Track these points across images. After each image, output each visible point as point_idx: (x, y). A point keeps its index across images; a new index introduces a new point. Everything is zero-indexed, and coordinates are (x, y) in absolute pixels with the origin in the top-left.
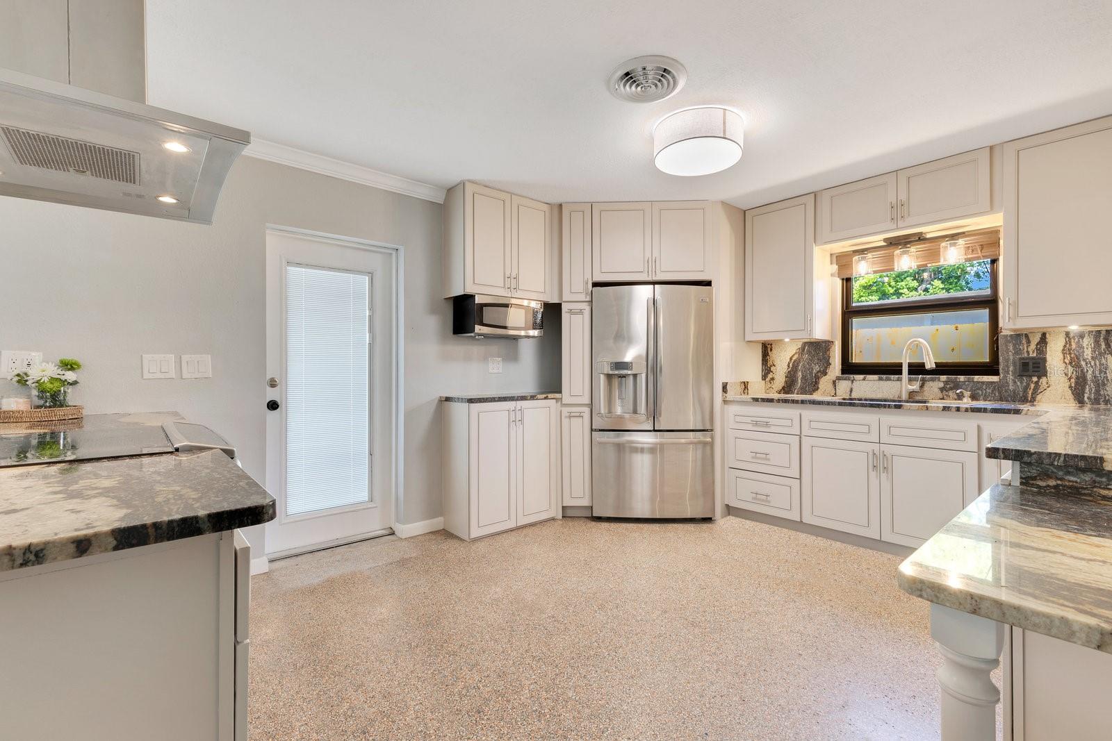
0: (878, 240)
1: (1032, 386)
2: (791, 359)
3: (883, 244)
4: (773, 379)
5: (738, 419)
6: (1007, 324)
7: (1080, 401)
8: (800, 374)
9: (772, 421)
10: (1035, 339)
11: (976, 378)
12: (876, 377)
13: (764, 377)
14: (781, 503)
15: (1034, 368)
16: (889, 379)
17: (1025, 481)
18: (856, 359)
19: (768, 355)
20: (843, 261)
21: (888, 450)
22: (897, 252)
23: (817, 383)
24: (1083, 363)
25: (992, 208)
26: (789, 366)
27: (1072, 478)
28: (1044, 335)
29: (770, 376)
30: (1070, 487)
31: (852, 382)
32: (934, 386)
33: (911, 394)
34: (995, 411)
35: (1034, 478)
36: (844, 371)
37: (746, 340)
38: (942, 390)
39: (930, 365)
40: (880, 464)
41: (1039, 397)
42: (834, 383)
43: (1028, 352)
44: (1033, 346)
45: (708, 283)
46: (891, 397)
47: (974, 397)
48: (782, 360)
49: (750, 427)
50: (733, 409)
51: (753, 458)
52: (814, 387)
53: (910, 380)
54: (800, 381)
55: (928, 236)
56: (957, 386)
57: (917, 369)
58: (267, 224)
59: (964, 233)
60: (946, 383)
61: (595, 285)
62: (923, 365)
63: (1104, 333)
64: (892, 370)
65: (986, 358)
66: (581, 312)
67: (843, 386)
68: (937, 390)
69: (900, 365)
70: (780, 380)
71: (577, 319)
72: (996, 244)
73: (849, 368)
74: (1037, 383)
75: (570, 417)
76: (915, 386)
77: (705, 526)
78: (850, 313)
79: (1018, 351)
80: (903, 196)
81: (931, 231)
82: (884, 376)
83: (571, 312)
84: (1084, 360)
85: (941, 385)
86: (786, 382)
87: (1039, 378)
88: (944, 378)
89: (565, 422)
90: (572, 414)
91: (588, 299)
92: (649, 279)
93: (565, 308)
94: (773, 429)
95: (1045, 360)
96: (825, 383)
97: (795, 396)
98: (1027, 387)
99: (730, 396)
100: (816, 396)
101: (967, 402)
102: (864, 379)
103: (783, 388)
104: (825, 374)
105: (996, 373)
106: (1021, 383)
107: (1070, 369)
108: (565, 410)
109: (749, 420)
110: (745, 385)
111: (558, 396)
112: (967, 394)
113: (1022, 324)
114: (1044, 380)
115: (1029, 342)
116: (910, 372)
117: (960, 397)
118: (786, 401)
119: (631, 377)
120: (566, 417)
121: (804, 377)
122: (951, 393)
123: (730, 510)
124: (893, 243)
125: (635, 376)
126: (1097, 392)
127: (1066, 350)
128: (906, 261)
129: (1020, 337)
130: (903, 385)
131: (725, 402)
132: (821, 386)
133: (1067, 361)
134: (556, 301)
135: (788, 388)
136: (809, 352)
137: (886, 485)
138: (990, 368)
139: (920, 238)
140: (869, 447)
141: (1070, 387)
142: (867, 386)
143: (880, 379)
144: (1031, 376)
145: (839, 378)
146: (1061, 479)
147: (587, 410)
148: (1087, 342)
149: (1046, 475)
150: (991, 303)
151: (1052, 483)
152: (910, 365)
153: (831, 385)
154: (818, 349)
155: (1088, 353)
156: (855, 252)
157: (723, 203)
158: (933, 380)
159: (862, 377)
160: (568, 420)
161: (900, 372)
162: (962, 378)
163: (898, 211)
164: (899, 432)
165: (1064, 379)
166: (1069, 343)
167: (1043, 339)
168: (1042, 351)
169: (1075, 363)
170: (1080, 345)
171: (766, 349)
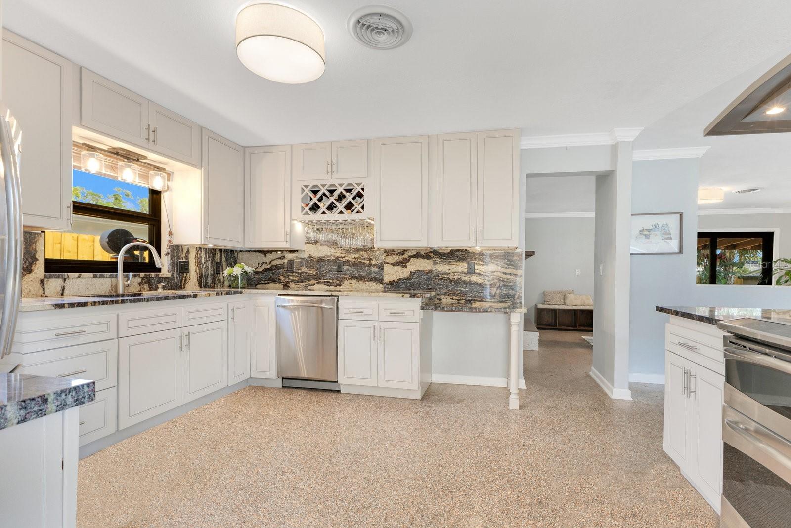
1: (184, 279)
7: (201, 286)
10: (185, 251)
11: (160, 274)
12: (91, 275)
15: (183, 268)
16: (102, 276)
24: (201, 266)
28: (188, 249)
31: (65, 280)
32: (136, 280)
33: (125, 289)
36: (48, 270)
38: (140, 284)
41: (186, 286)
42: (42, 282)
43: (182, 258)
44: (184, 255)
46: (103, 293)
53: (124, 276)
56: (149, 280)
60: (142, 278)
63: (207, 250)
67: (53, 284)
68: (137, 285)
73: (56, 266)
74: (186, 277)
76: (128, 282)
79: (178, 258)
82: (98, 274)
84: (202, 264)
85: (140, 280)
87: (186, 274)
88: (142, 275)
95: (188, 263)
96: (29, 282)
98: (181, 279)
102: (79, 277)
104: (30, 271)
106: (180, 277)
107: (197, 269)
114: (188, 275)
115: (182, 252)
122: (145, 286)
126: (206, 281)
127: (196, 258)
129: (180, 248)
130: (120, 281)
133: (196, 264)
141: (197, 279)
142: (80, 284)
143: (95, 276)
144: (183, 273)
145: (46, 277)
148: (203, 253)
150: (150, 219)
153: (37, 285)
155: (203, 260)
158: (135, 276)
159: (77, 274)
161: (116, 270)
162: (153, 275)
164: (191, 315)
165: (195, 274)
166: (197, 254)
167: (188, 252)
168: (187, 258)
169: (199, 265)
170: (201, 257)
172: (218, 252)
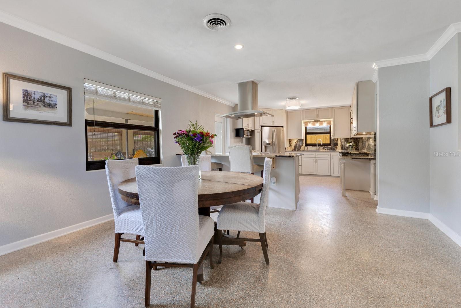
0: (313, 120)
4: (291, 147)
6: (332, 138)
7: (342, 150)
8: (297, 145)
10: (336, 140)
11: (328, 146)
12: (312, 146)
13: (290, 147)
15: (336, 144)
16: (314, 147)
17: (343, 155)
18: (308, 142)
20: (306, 123)
21: (317, 158)
22: (316, 123)
23: (301, 148)
25: (331, 118)
29: (291, 146)
30: (346, 155)
32: (322, 148)
33: (318, 149)
34: (333, 151)
36: (305, 145)
37: (287, 138)
38: (323, 148)
39: (322, 144)
40: (316, 161)
42: (304, 147)
45: (282, 127)
46: (315, 150)
47: (328, 149)
48: (294, 143)
54: (297, 147)
57: (319, 145)
58: (215, 114)
59: (326, 121)
61: (262, 126)
64: (315, 145)
65: (329, 143)
66: (259, 132)
67: (306, 148)
69: (316, 144)
70: (293, 147)
71: (258, 134)
72: (331, 123)
73: (307, 145)
76: (319, 148)
78: (306, 133)
79: (334, 142)
80: (318, 114)
81: (321, 120)
83: (257, 132)
87: (337, 146)
88: (323, 146)
91: (261, 129)
92: (272, 126)
98: (335, 147)
99: (287, 150)
101: (327, 150)
104: (302, 145)
105: (331, 145)
110: (288, 148)
111: (255, 151)
112: (327, 149)
113: (335, 137)
116: (318, 145)
117: (326, 149)
118: (299, 151)
119: (270, 147)
122: (324, 149)
124: (315, 121)
128: (317, 125)
129: (334, 139)
130: (317, 147)
131: (286, 151)
132: (302, 148)
134: (253, 129)
135: (295, 149)
136: (299, 141)
137: (317, 165)
138: (330, 144)
139: (320, 121)
140: (313, 158)
141: (341, 147)
142: (310, 148)
148: (343, 140)
149: (344, 154)
150: (330, 133)
154: (301, 140)
155: (343, 142)
156: (309, 122)
157: (285, 110)
159: (309, 146)
162: (326, 146)
163: (317, 116)
164: (319, 155)
166: (341, 140)
168: (337, 141)
169: (341, 143)
170: (342, 141)
171: (290, 141)
172: (350, 139)
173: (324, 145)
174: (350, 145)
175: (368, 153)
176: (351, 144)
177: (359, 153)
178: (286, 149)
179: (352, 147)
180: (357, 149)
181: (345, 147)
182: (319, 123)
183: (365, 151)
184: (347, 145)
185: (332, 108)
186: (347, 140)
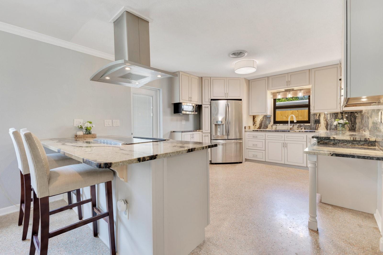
0: (283, 90)
1: (317, 126)
2: (261, 120)
3: (284, 91)
4: (256, 125)
5: (249, 136)
6: (312, 112)
7: (327, 129)
8: (263, 124)
9: (258, 136)
10: (318, 115)
11: (305, 124)
12: (282, 124)
13: (254, 125)
14: (260, 157)
15: (317, 122)
16: (285, 125)
17: (318, 142)
18: (277, 120)
19: (254, 119)
20: (274, 94)
21: (287, 142)
22: (288, 93)
24: (328, 121)
25: (309, 84)
26: (260, 122)
27: (326, 141)
28: (320, 114)
29: (255, 124)
30: (325, 143)
31: (276, 126)
32: (296, 126)
33: (291, 128)
34: (310, 132)
35: (320, 142)
36: (274, 123)
37: (250, 114)
38: (298, 127)
39: (295, 121)
40: (285, 145)
41: (319, 129)
42: (272, 126)
44: (317, 117)
45: (241, 100)
46: (286, 129)
47: (305, 129)
48: (258, 120)
49: (252, 138)
50: (247, 133)
51: (253, 146)
52: (267, 127)
53: (290, 125)
54: (263, 126)
55: (295, 89)
56: (301, 126)
59: (303, 89)
60: (299, 126)
61: (212, 100)
62: (293, 121)
63: (332, 114)
64: (286, 122)
65: (306, 119)
66: (208, 107)
67: (274, 127)
69: (288, 121)
71: (207, 109)
72: (310, 92)
73: (275, 122)
74: (318, 125)
75: (205, 136)
76: (291, 127)
77: (240, 164)
78: (276, 108)
79: (314, 118)
80: (289, 80)
81: (295, 88)
83: (205, 107)
84: (328, 120)
85: (297, 126)
86: (259, 126)
87: (319, 124)
88: (298, 124)
89: (204, 138)
90: (206, 135)
91: (210, 104)
92: (226, 98)
93: (203, 106)
94: (258, 138)
95: (320, 120)
96: (269, 126)
97: (262, 130)
98: (316, 126)
99: (247, 129)
100: (267, 130)
101: (303, 130)
102: (279, 125)
103: (259, 128)
104: (270, 124)
105: (310, 123)
106: (315, 125)
107: (325, 122)
108: (204, 135)
109: (252, 136)
110: (249, 127)
111: (201, 130)
112: (303, 128)
113: (316, 112)
114: (320, 124)
115: (317, 116)
116: (290, 123)
117: (302, 129)
119: (222, 125)
120: (204, 136)
121: (264, 125)
122: (300, 128)
123: (246, 160)
124: (286, 91)
125: (223, 125)
126: (331, 127)
127: (324, 118)
128: (289, 96)
129: (315, 114)
130: (289, 126)
131: (245, 131)
132: (268, 127)
133: (324, 120)
134: (200, 104)
135: (260, 128)
136: (265, 118)
137: (286, 150)
138: (308, 122)
139: (293, 90)
140: (282, 142)
141: (325, 126)
142: (280, 127)
143: (283, 125)
144: (317, 124)
145: (273, 125)
146: (324, 141)
147: (210, 134)
148: (329, 116)
149: (321, 141)
150: (308, 106)
151: (322, 142)
152: (290, 121)
153: (271, 127)
154: (268, 117)
155: (329, 118)
156: (277, 92)
157: (245, 79)
158: (296, 125)
159: (279, 124)
160: (204, 137)
161: (288, 123)
162: (302, 124)
163: (288, 83)
164: (289, 137)
165: (324, 124)
166: (325, 116)
167: (320, 115)
168: (319, 118)
169: (326, 120)
170: (327, 117)
171: (254, 117)
172: (340, 114)
173: (298, 122)
174: (339, 123)
175: (373, 139)
176: (341, 121)
177: (352, 139)
178: (245, 128)
179: (343, 125)
180: (353, 129)
181: (331, 125)
182: (291, 92)
183: (367, 134)
184: (335, 123)
185: (310, 71)
186: (335, 115)
